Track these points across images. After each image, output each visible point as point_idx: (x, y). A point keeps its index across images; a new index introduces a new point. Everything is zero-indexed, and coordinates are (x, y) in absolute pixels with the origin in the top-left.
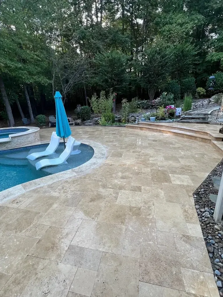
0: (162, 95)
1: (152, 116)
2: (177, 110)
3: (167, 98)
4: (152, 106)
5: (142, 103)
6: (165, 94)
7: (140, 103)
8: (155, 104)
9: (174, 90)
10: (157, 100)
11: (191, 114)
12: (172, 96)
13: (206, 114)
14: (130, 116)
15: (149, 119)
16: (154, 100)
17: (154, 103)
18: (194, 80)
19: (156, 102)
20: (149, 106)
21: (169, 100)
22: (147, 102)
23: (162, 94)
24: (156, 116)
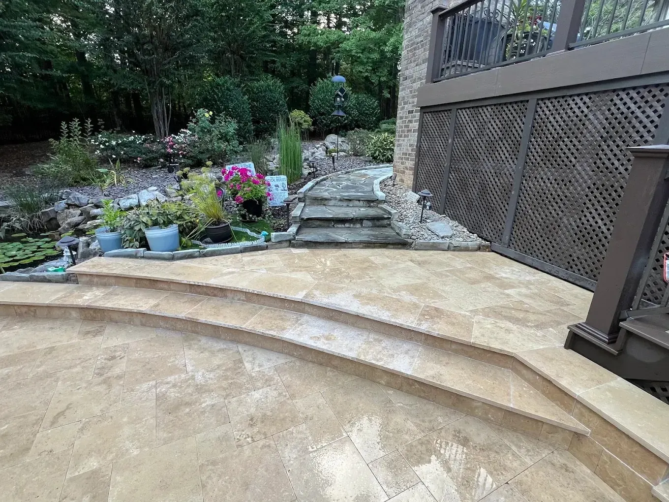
0: (194, 120)
1: (155, 223)
2: (272, 184)
3: (217, 133)
4: (167, 157)
5: (124, 144)
6: (207, 115)
7: (118, 144)
8: (178, 150)
9: (234, 108)
10: (180, 138)
11: (321, 201)
12: (232, 127)
13: (373, 201)
14: (62, 204)
15: (144, 243)
16: (170, 135)
17: (172, 147)
18: (282, 88)
19: (178, 143)
20: (155, 155)
21: (224, 137)
22: (145, 141)
23: (194, 117)
24: (180, 218)
